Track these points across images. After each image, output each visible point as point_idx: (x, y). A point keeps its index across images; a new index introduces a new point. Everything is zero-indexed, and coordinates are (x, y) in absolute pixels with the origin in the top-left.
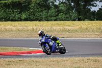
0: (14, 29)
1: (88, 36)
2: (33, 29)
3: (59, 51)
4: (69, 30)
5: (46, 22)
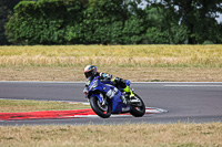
0: (50, 61)
1: (210, 77)
4: (169, 65)
5: (119, 46)
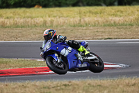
2: (45, 22)
4: (115, 25)
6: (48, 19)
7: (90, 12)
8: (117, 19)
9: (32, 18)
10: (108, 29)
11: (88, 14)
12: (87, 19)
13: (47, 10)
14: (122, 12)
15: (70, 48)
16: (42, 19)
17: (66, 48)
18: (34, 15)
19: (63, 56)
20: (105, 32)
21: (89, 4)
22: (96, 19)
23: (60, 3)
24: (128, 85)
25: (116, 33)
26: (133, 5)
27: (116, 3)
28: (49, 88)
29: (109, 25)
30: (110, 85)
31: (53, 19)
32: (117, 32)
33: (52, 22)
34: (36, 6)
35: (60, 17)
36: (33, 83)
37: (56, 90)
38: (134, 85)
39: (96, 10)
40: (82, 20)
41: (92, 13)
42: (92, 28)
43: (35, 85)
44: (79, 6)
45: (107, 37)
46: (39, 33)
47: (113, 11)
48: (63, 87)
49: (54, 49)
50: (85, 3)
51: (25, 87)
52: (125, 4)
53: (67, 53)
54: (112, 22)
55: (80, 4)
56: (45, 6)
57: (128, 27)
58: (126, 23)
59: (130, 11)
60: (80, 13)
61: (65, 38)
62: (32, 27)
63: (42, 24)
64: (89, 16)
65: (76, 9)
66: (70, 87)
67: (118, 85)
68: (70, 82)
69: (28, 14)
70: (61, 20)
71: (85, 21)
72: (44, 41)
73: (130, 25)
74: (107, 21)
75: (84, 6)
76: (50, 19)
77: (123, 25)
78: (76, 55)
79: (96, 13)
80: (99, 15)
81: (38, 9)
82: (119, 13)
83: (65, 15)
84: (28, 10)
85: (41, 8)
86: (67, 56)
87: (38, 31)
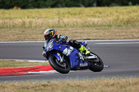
1: (136, 35)
2: (24, 23)
3: (86, 64)
6: (27, 21)
7: (69, 13)
8: (96, 20)
9: (10, 19)
10: (87, 30)
11: (67, 15)
12: (66, 20)
13: (26, 11)
14: (100, 13)
15: (71, 48)
16: (20, 20)
17: (68, 48)
18: (13, 16)
19: (65, 56)
20: (83, 33)
21: (67, 6)
22: (75, 20)
23: (39, 4)
24: (107, 85)
25: (95, 34)
26: (112, 6)
27: (95, 4)
28: (28, 88)
29: (87, 26)
30: (89, 85)
31: (32, 20)
32: (96, 32)
33: (30, 23)
34: (15, 8)
35: (38, 18)
36: (12, 83)
37: (35, 90)
38: (113, 85)
39: (74, 11)
40: (61, 21)
41: (71, 14)
42: (70, 29)
43: (14, 86)
44: (58, 7)
45: (85, 38)
46: (18, 34)
47: (92, 12)
48: (42, 87)
49: (57, 48)
50: (64, 4)
51: (4, 88)
52: (104, 6)
53: (69, 53)
54: (91, 23)
55: (59, 5)
56: (24, 7)
57: (107, 28)
58: (104, 24)
59: (109, 12)
60: (59, 14)
61: (67, 38)
62: (10, 28)
63: (20, 24)
64: (68, 17)
65: (55, 10)
66: (49, 88)
67: (97, 86)
68: (49, 82)
69: (7, 15)
70: (40, 21)
71: (63, 22)
72: (45, 42)
73: (108, 26)
74: (86, 22)
75: (63, 7)
76: (29, 20)
77: (102, 25)
78: (77, 55)
79: (75, 14)
80: (77, 16)
81: (17, 11)
82: (97, 14)
83: (43, 16)
84: (6, 11)
85: (19, 9)
86: (69, 56)
87: (17, 32)
